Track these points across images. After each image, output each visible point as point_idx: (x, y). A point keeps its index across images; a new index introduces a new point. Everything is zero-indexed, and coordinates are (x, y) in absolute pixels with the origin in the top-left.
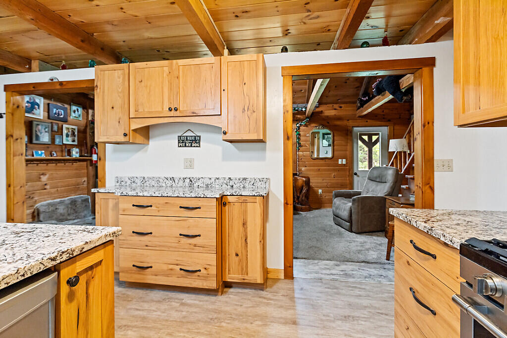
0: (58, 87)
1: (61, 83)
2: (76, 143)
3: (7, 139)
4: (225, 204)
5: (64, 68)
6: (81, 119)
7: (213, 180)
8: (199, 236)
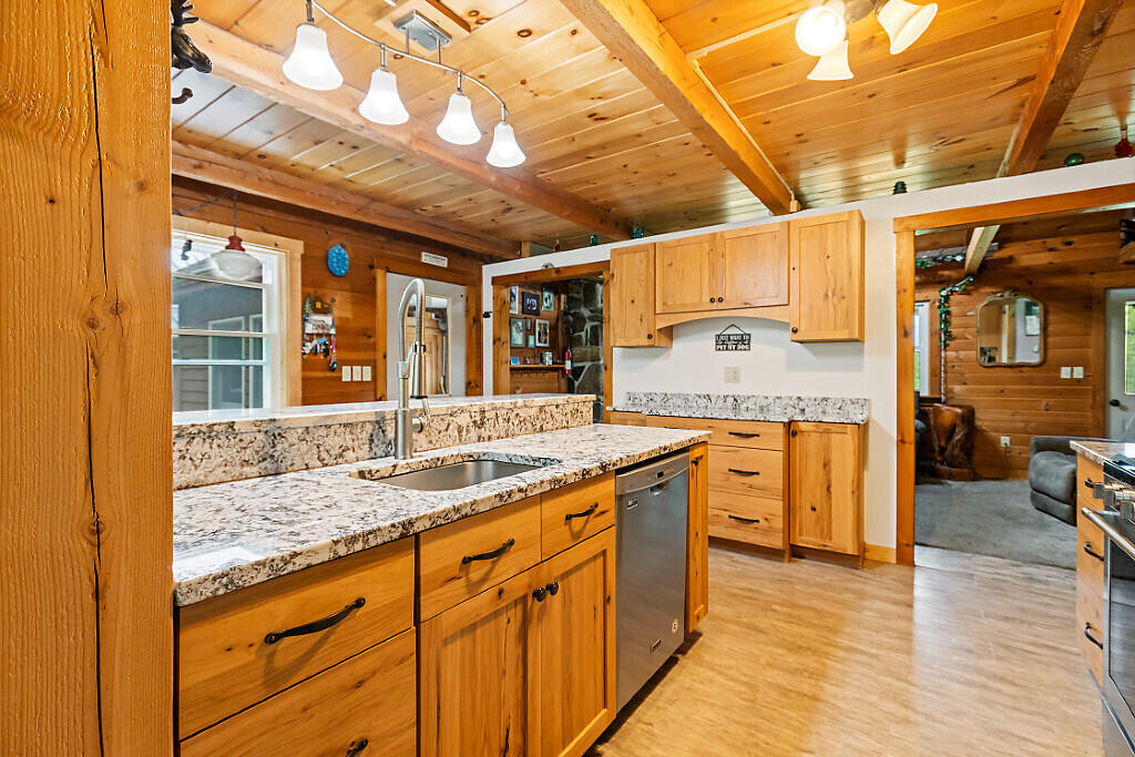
0: (554, 275)
1: (558, 270)
2: (547, 345)
3: (494, 343)
4: (794, 434)
5: (558, 249)
6: (552, 309)
7: (771, 400)
8: (757, 473)
